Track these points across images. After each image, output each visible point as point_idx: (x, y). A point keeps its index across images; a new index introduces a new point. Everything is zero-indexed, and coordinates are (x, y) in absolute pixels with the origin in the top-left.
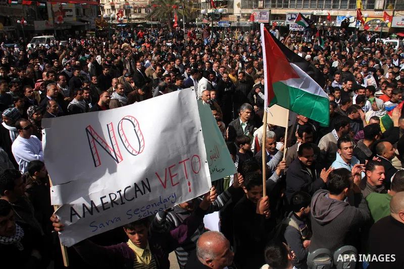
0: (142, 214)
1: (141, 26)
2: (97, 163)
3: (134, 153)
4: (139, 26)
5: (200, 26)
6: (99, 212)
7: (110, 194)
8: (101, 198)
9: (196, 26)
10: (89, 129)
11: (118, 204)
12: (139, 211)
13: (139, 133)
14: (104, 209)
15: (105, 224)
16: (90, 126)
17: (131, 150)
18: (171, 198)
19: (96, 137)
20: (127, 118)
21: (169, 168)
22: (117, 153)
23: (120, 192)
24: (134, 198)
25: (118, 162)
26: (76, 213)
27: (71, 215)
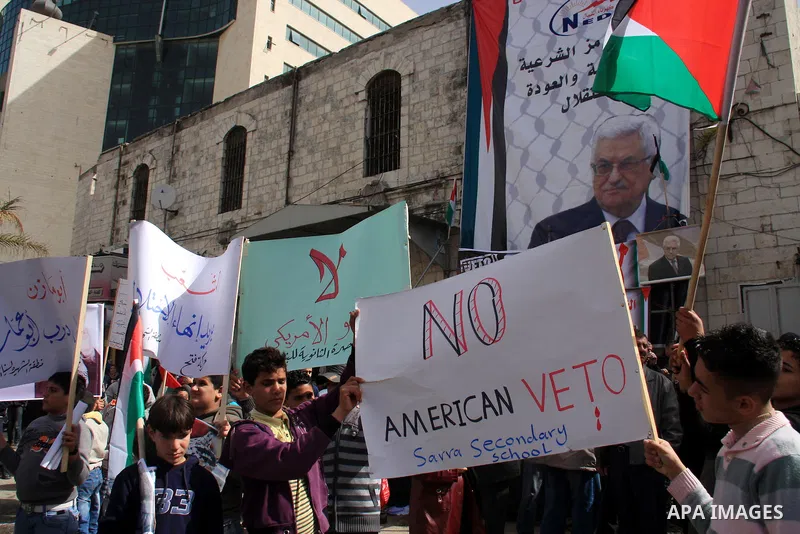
2: (428, 354)
3: (486, 340)
6: (426, 431)
7: (442, 405)
8: (429, 410)
10: (428, 306)
11: (454, 424)
12: (493, 446)
13: (498, 308)
14: (434, 429)
15: (437, 458)
16: (431, 302)
17: (481, 335)
20: (486, 281)
21: (551, 375)
22: (460, 339)
23: (457, 403)
24: (481, 418)
25: (459, 354)
26: (394, 428)
27: (388, 430)
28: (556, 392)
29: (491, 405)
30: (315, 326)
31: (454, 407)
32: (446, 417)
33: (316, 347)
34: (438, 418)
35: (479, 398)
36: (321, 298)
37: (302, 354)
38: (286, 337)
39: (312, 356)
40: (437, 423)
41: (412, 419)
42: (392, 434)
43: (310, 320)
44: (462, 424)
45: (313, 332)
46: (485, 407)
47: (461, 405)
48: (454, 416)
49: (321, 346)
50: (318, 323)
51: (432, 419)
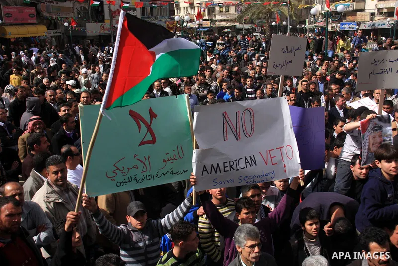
0: (249, 181)
1: (229, 30)
2: (226, 139)
3: (247, 136)
4: (226, 30)
5: (312, 31)
6: (221, 172)
7: (230, 162)
8: (224, 163)
9: (306, 31)
10: (224, 114)
11: (234, 170)
12: (247, 179)
13: (252, 122)
14: (225, 171)
15: (223, 183)
16: (225, 112)
17: (246, 133)
18: (271, 174)
19: (228, 120)
20: (249, 109)
21: (269, 151)
22: (238, 134)
23: (236, 161)
24: (245, 168)
25: (237, 140)
26: (207, 170)
27: (204, 171)
28: (271, 158)
29: (248, 162)
30: (141, 162)
31: (235, 162)
32: (231, 167)
33: (145, 174)
34: (227, 167)
35: (244, 159)
36: (142, 144)
37: (136, 179)
38: (122, 169)
39: (143, 180)
40: (226, 169)
41: (216, 166)
42: (205, 173)
43: (136, 158)
44: (237, 170)
45: (140, 165)
46: (246, 163)
47: (237, 162)
48: (234, 167)
49: (148, 173)
50: (143, 160)
51: (225, 167)
